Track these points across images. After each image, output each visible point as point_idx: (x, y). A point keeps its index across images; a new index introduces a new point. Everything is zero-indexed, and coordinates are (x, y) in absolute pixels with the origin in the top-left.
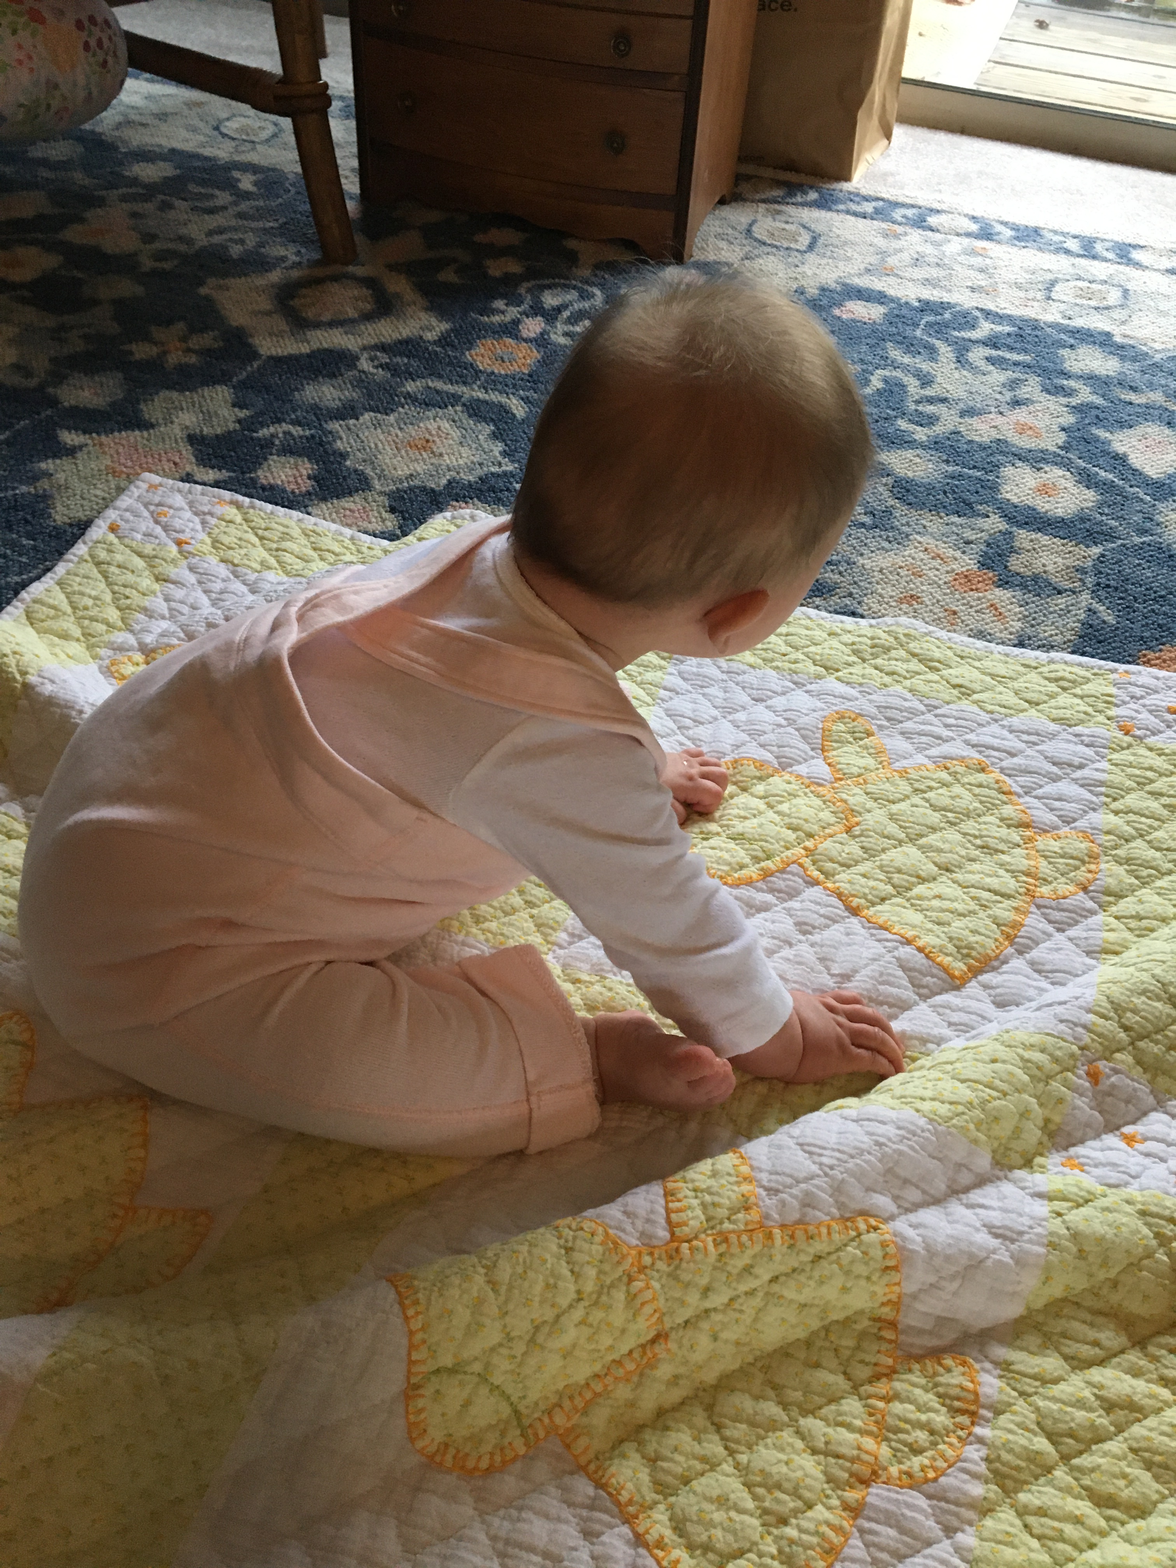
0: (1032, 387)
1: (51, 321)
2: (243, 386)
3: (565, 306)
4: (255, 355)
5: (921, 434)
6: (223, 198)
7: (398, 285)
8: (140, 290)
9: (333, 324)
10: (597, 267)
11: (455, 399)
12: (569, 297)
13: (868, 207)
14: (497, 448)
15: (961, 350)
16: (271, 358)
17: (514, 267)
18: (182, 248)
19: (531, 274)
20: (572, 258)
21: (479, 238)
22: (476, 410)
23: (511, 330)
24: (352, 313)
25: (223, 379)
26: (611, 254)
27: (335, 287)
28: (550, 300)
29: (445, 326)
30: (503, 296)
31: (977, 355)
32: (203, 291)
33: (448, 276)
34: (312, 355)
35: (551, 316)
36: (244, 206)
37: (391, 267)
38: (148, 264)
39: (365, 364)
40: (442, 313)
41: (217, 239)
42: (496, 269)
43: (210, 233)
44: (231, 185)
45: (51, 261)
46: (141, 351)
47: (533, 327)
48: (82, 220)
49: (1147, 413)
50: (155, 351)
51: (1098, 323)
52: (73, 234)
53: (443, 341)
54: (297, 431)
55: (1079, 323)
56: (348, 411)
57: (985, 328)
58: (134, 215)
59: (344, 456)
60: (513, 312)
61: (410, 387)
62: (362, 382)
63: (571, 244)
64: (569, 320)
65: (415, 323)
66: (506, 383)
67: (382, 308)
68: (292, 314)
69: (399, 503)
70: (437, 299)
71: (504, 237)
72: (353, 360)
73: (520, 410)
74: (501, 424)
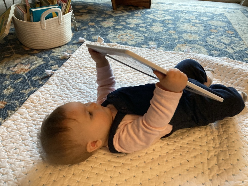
0: (191, 15)
1: (91, 15)
2: (114, 18)
4: (114, 16)
5: (182, 18)
7: (123, 11)
8: (98, 12)
9: (119, 14)
11: (136, 18)
13: (167, 4)
15: (183, 13)
16: (115, 16)
19: (136, 10)
21: (129, 7)
22: (138, 19)
23: (137, 13)
25: (112, 18)
26: (143, 8)
27: (117, 11)
28: (140, 11)
29: (131, 13)
31: (184, 13)
32: (104, 12)
33: (128, 10)
34: (119, 16)
37: (122, 10)
38: (97, 10)
39: (124, 16)
41: (102, 8)
42: (133, 9)
44: (100, 5)
46: (102, 16)
47: (139, 13)
48: (87, 7)
49: (203, 16)
51: (195, 11)
52: (87, 9)
53: (131, 14)
54: (122, 21)
55: (193, 11)
56: (126, 19)
57: (184, 11)
58: (92, 7)
59: (128, 22)
61: (130, 17)
63: (139, 7)
64: (143, 12)
65: (127, 13)
66: (140, 17)
67: (123, 12)
68: (115, 13)
69: (135, 24)
70: (128, 12)
71: (132, 7)
72: (123, 16)
73: (142, 18)
74: (141, 20)
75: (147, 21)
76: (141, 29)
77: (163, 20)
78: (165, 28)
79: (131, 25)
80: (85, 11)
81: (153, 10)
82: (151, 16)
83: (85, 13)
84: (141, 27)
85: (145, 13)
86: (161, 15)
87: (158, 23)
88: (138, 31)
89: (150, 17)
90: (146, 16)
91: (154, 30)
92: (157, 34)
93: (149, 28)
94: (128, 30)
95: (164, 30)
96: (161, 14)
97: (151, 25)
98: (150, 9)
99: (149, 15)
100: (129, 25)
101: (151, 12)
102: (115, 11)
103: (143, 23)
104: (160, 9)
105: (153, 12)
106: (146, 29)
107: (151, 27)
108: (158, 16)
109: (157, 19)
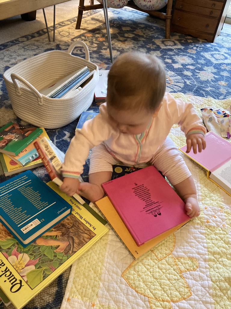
1: (136, 42)
2: (161, 51)
3: (199, 46)
4: (161, 48)
6: (152, 30)
7: (176, 42)
8: (145, 40)
9: (169, 46)
10: (203, 42)
11: (187, 55)
12: (199, 45)
14: (193, 61)
16: (163, 49)
17: (192, 41)
18: (149, 35)
19: (193, 42)
20: (199, 41)
21: (186, 37)
22: (189, 56)
23: (192, 48)
24: (172, 45)
25: (158, 50)
27: (169, 41)
28: (197, 45)
29: (184, 47)
30: (191, 44)
32: (153, 40)
33: (183, 41)
34: (168, 49)
35: (197, 47)
36: (155, 31)
37: (176, 40)
38: (145, 37)
39: (175, 50)
40: (183, 46)
41: (152, 35)
42: (189, 41)
43: (151, 34)
44: (153, 28)
45: (134, 35)
46: (148, 46)
47: (195, 48)
48: (135, 31)
50: (149, 47)
52: (135, 32)
53: (184, 49)
54: (168, 57)
56: (174, 55)
58: (142, 31)
59: (175, 60)
60: (192, 46)
61: (181, 53)
62: (175, 52)
63: (198, 39)
64: (200, 48)
65: (180, 46)
66: (193, 54)
67: (175, 44)
68: (164, 44)
69: (182, 65)
70: (182, 44)
71: (189, 37)
72: (173, 50)
73: (195, 57)
74: (193, 58)
75: (199, 61)
76: (186, 73)
77: (220, 64)
78: (216, 77)
79: (177, 64)
80: (131, 36)
81: (215, 46)
82: (207, 55)
83: (129, 39)
84: (188, 70)
85: (202, 48)
86: (222, 55)
87: (212, 67)
88: (182, 75)
89: (206, 57)
90: (202, 53)
91: (201, 76)
92: (202, 82)
93: (197, 72)
94: (170, 71)
95: (213, 79)
96: (223, 53)
97: (201, 69)
98: (212, 44)
99: (206, 53)
100: (173, 65)
101: (211, 49)
102: (167, 41)
103: (192, 65)
104: (224, 46)
105: (215, 49)
106: (192, 74)
107: (199, 71)
108: (217, 56)
109: (213, 60)
